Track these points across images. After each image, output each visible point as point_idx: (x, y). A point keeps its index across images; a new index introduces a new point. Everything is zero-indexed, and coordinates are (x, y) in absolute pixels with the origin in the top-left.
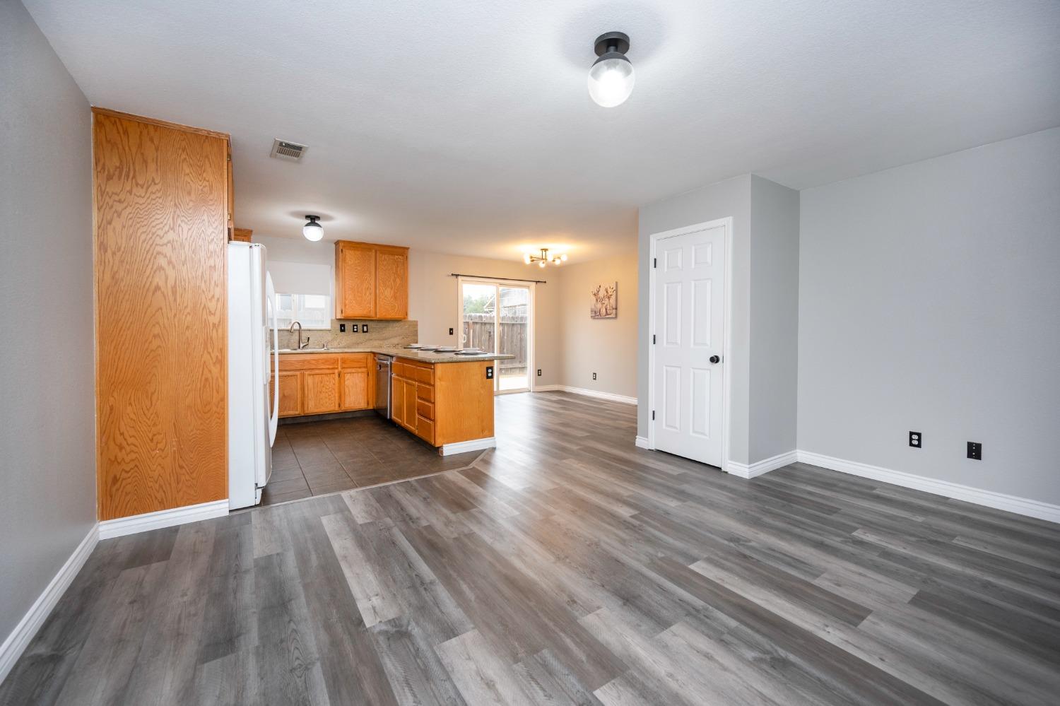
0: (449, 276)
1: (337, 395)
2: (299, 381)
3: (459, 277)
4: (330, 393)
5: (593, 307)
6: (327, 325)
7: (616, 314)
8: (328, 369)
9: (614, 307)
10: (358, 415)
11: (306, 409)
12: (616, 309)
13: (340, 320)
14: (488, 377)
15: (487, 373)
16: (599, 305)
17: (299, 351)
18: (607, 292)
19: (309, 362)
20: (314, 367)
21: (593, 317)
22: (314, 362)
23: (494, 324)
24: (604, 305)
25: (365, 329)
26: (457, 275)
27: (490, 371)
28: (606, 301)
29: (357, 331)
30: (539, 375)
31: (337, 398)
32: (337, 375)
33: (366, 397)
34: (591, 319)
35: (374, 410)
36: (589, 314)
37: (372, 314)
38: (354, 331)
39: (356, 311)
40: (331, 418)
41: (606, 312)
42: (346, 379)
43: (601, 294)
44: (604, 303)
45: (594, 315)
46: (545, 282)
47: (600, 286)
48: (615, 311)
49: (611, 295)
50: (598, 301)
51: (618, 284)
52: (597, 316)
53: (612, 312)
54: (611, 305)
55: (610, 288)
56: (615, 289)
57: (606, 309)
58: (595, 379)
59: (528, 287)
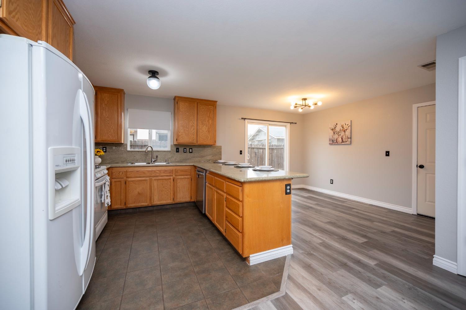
0: (240, 119)
1: (172, 193)
2: (148, 184)
3: (246, 120)
4: (167, 192)
5: (331, 137)
6: (168, 148)
7: (351, 142)
8: (167, 176)
9: (349, 137)
10: (185, 205)
11: (152, 201)
12: (351, 138)
13: (175, 145)
14: (287, 193)
15: (286, 189)
16: (336, 136)
17: (151, 165)
18: (343, 127)
19: (155, 171)
20: (158, 175)
21: (331, 144)
22: (158, 172)
24: (341, 136)
25: (191, 151)
26: (245, 119)
27: (288, 187)
28: (342, 133)
29: (186, 152)
31: (172, 194)
32: (172, 180)
33: (190, 194)
34: (329, 145)
35: (194, 202)
36: (328, 142)
37: (195, 142)
38: (184, 152)
39: (185, 139)
40: (168, 207)
42: (178, 182)
43: (338, 129)
44: (340, 135)
45: (332, 142)
46: (296, 123)
47: (337, 124)
48: (349, 140)
49: (346, 129)
50: (335, 133)
51: (352, 122)
52: (334, 143)
53: (347, 140)
54: (346, 136)
55: (346, 125)
56: (350, 125)
57: (342, 139)
58: (332, 183)
59: (285, 126)
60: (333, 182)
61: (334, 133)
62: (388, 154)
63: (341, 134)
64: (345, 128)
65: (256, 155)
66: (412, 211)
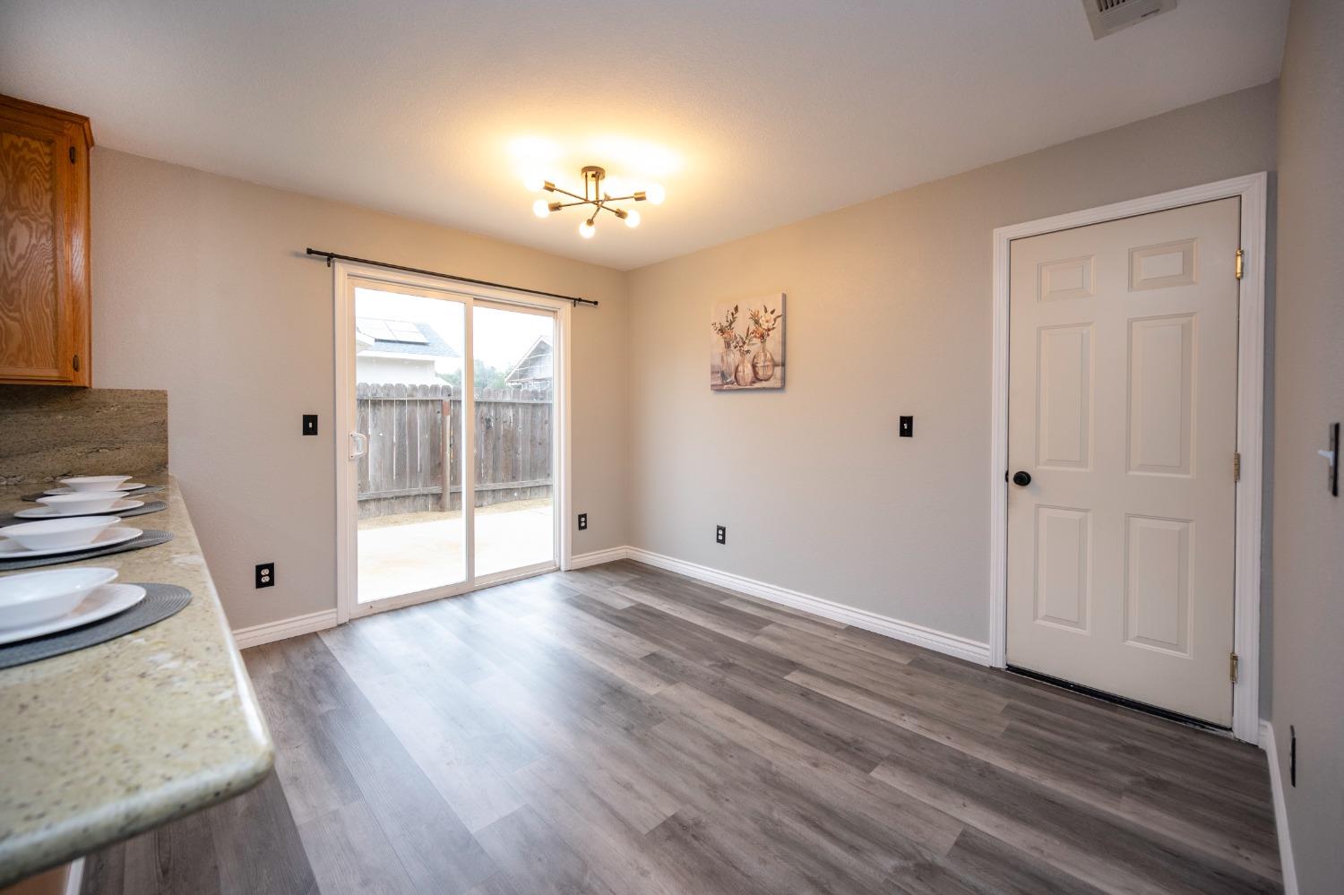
0: (297, 255)
5: (718, 361)
7: (784, 379)
9: (778, 359)
12: (783, 365)
16: (734, 357)
18: (757, 322)
21: (718, 389)
23: (460, 402)
24: (749, 357)
26: (330, 257)
28: (755, 346)
30: (581, 528)
34: (711, 393)
36: (707, 380)
41: (755, 373)
43: (740, 329)
44: (748, 352)
45: (719, 382)
46: (596, 303)
47: (736, 309)
48: (778, 370)
49: (769, 330)
50: (733, 345)
51: (788, 298)
52: (727, 383)
53: (770, 373)
54: (768, 355)
55: (766, 312)
56: (779, 312)
57: (754, 366)
58: (723, 542)
59: (554, 312)
60: (724, 535)
61: (728, 345)
62: (906, 426)
63: (751, 348)
64: (765, 326)
65: (488, 427)
66: (988, 653)
